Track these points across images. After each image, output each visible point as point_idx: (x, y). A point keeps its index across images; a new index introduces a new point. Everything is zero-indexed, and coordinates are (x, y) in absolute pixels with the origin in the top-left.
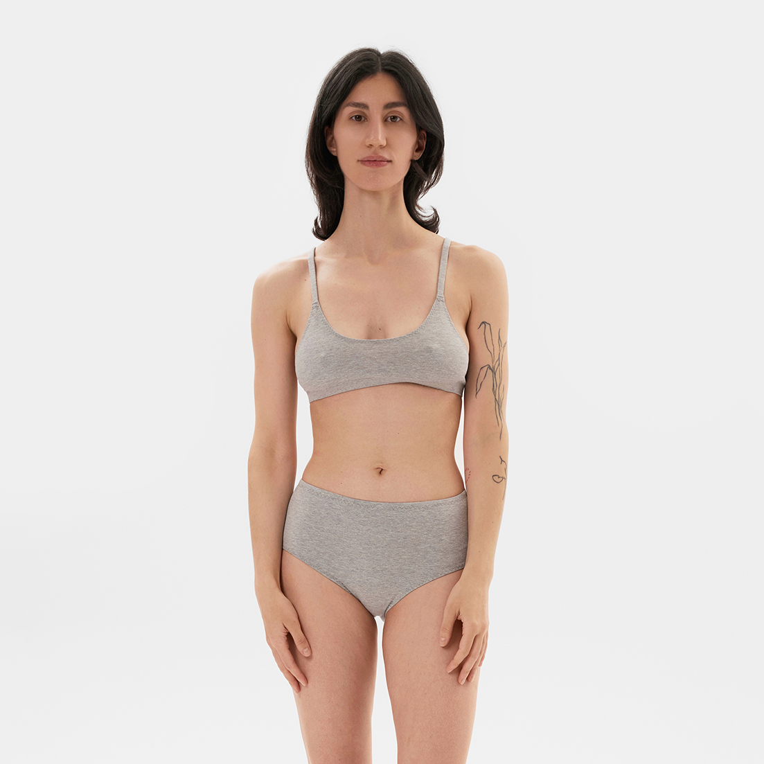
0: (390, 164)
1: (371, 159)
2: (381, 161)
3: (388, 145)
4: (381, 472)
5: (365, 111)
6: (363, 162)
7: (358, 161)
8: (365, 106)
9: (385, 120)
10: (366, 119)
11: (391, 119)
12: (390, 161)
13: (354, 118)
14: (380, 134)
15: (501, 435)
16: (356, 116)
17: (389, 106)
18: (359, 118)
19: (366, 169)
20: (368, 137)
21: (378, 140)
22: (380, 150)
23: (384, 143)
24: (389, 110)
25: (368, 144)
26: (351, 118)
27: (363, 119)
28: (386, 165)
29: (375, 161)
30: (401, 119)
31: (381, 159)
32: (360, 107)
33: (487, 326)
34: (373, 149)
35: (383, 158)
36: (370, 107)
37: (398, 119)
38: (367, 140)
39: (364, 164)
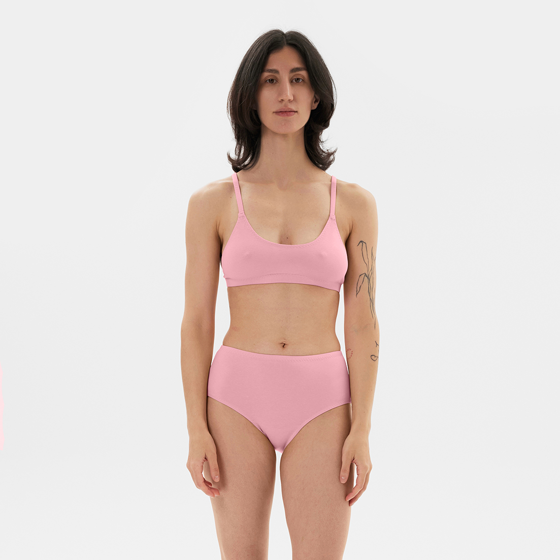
0: (296, 113)
1: (283, 110)
2: (290, 112)
3: (295, 100)
4: (284, 345)
5: (276, 75)
6: (277, 113)
7: (274, 112)
8: (276, 72)
9: (291, 82)
10: (277, 81)
11: (295, 80)
13: (268, 81)
14: (289, 91)
15: (375, 325)
16: (269, 80)
17: (294, 70)
18: (272, 81)
19: (279, 118)
20: (280, 94)
21: (287, 96)
22: (289, 104)
23: (292, 98)
24: (294, 74)
25: (280, 99)
26: (266, 81)
27: (275, 81)
28: (293, 115)
29: (285, 112)
30: (303, 80)
31: (289, 110)
32: (272, 72)
33: (364, 244)
34: (284, 103)
35: (291, 109)
36: (280, 72)
37: (301, 80)
38: (280, 96)
39: (278, 115)
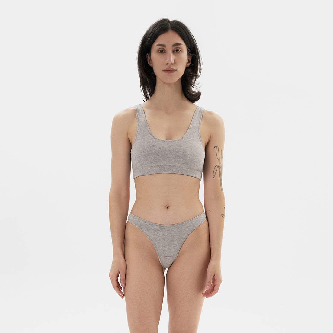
0: (176, 71)
1: (168, 70)
2: (172, 70)
3: (175, 63)
4: (168, 207)
5: (164, 48)
6: (165, 71)
7: (163, 70)
8: (164, 46)
9: (173, 52)
10: (165, 52)
11: (176, 51)
12: (176, 70)
13: (159, 51)
14: (172, 58)
15: (223, 197)
17: (175, 45)
18: (162, 51)
19: (166, 74)
20: (166, 59)
21: (170, 61)
22: (172, 65)
24: (175, 47)
25: (166, 63)
26: (158, 51)
27: (164, 51)
28: (174, 72)
29: (170, 71)
31: (172, 69)
32: (162, 46)
33: (217, 148)
34: (169, 65)
35: (173, 68)
36: (167, 46)
37: (179, 51)
38: (166, 61)
39: (165, 72)
